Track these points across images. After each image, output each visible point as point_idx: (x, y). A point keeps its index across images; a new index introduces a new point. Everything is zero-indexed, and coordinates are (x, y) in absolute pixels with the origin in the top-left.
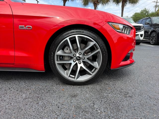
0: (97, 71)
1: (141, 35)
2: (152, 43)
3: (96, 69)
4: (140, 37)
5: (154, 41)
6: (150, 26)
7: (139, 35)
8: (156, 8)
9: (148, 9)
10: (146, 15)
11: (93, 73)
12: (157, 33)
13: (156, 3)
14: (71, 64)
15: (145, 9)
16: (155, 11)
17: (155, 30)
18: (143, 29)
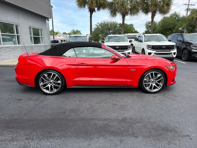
0: (161, 87)
1: (174, 53)
2: (184, 60)
3: (161, 86)
4: (173, 55)
5: (185, 58)
6: (182, 43)
7: (173, 53)
8: (187, 11)
9: (178, 13)
10: (176, 20)
11: (159, 88)
12: (188, 50)
13: (188, 5)
14: (150, 84)
15: (175, 12)
16: (187, 15)
17: (186, 47)
18: (176, 48)
